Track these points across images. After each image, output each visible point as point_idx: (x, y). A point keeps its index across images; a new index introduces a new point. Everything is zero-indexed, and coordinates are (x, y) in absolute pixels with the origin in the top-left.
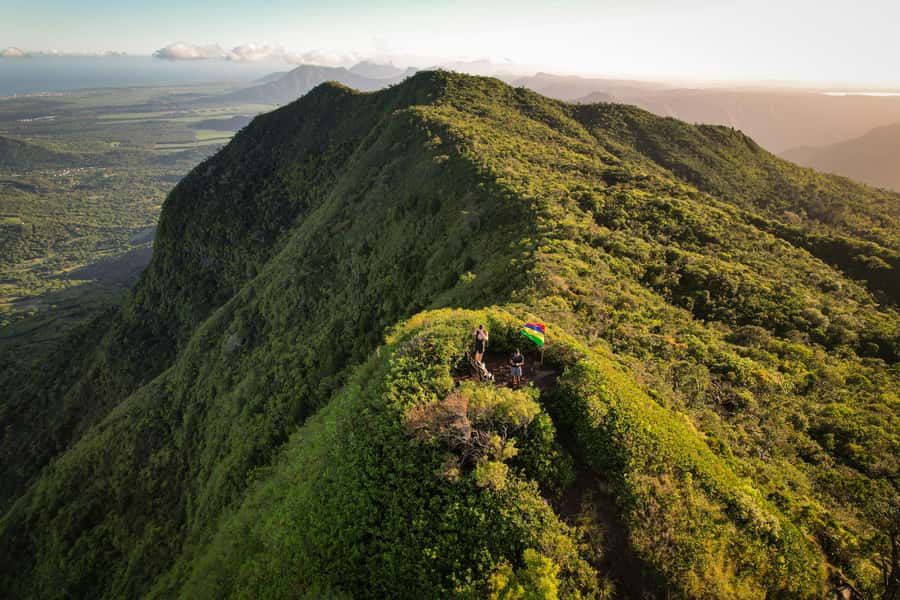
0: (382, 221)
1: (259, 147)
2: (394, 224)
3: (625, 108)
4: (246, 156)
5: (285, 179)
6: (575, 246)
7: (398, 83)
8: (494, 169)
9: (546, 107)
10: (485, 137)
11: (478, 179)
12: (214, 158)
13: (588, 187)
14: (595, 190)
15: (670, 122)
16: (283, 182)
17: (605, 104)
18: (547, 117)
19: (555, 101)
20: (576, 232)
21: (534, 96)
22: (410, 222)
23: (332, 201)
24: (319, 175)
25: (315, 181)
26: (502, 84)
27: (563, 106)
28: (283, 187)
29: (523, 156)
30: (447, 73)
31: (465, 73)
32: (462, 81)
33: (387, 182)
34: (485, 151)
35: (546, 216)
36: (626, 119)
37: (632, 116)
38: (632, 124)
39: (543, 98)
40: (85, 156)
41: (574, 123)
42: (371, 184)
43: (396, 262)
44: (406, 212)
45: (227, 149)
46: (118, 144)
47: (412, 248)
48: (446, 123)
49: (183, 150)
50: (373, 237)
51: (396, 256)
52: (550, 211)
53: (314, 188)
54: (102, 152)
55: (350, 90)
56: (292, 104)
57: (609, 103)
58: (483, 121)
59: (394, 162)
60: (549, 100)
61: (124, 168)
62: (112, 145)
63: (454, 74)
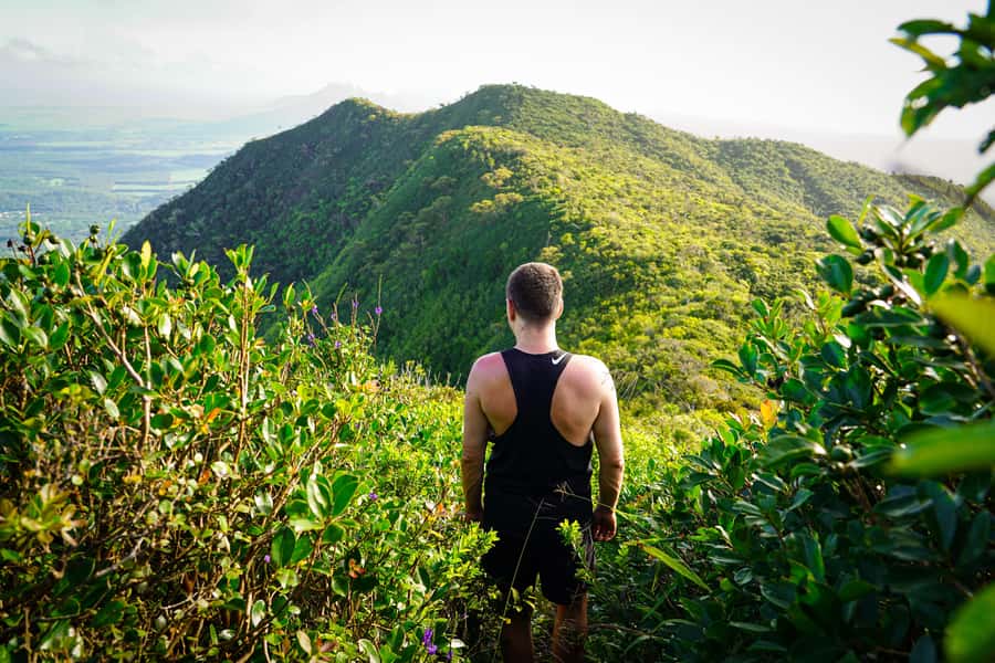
0: (411, 289)
1: (249, 185)
2: (431, 294)
3: (786, 145)
4: (229, 197)
5: (282, 233)
6: (729, 330)
7: (453, 102)
8: (588, 213)
9: (669, 141)
10: (578, 171)
11: (565, 228)
12: (182, 198)
13: (740, 244)
14: (753, 249)
15: (854, 168)
16: (279, 236)
17: (757, 139)
18: (671, 156)
19: (682, 133)
20: (729, 307)
21: (651, 125)
22: (454, 292)
23: (342, 261)
24: (331, 228)
25: (325, 236)
26: (604, 106)
27: (694, 140)
28: (279, 243)
29: (635, 199)
30: (525, 89)
31: (551, 90)
32: (546, 100)
33: (425, 232)
34: (576, 189)
35: (673, 283)
36: (789, 163)
37: (796, 158)
38: (797, 170)
39: (664, 129)
40: (12, 196)
41: (710, 166)
42: (402, 237)
43: (429, 353)
44: (449, 278)
45: (201, 186)
46: (60, 181)
47: (454, 333)
48: (518, 149)
49: (151, 194)
50: (397, 313)
51: (429, 344)
52: (679, 276)
53: (323, 246)
54: (37, 193)
55: (384, 110)
56: (300, 128)
57: (762, 139)
58: (575, 153)
59: (436, 204)
60: (671, 131)
61: (65, 215)
62: (53, 183)
63: (536, 91)
